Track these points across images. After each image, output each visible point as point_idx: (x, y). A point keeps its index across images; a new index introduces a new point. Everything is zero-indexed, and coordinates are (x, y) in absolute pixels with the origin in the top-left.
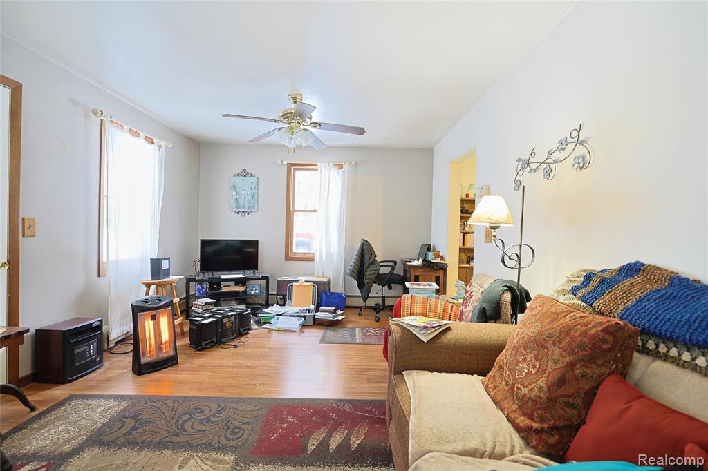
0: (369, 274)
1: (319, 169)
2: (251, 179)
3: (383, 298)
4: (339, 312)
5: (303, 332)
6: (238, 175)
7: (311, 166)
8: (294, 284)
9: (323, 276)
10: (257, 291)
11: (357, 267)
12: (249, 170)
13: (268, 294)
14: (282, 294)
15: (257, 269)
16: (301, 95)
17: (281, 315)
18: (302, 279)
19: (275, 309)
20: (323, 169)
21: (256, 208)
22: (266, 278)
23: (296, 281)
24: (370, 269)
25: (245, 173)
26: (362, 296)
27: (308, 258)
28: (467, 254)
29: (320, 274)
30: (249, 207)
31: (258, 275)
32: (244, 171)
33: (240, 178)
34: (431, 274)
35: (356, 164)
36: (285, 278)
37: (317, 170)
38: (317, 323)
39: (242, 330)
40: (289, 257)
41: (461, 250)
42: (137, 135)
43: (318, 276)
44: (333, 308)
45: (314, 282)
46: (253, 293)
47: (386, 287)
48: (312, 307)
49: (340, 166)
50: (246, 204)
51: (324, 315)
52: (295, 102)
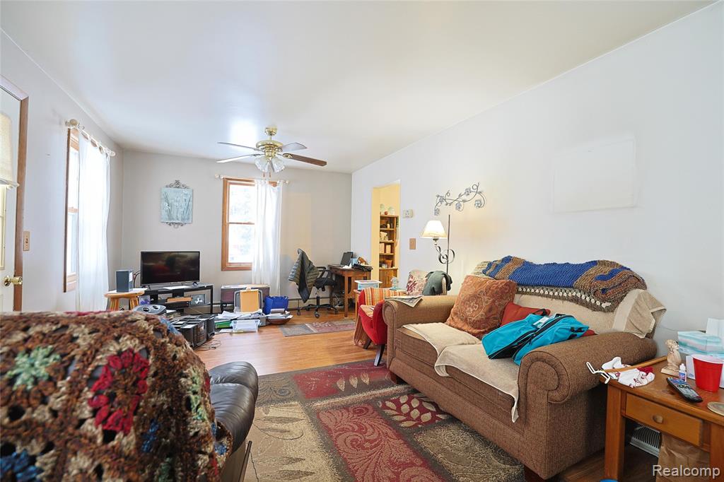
0: (310, 278)
1: (256, 185)
2: (185, 191)
3: (318, 299)
4: (287, 312)
5: (261, 331)
6: (171, 186)
7: (247, 182)
8: (241, 291)
9: (261, 284)
10: (201, 301)
11: (299, 273)
12: (182, 182)
13: (212, 304)
14: (229, 301)
15: (198, 279)
16: (276, 129)
17: (236, 319)
18: (249, 287)
19: (225, 315)
20: (260, 186)
21: (191, 219)
22: (211, 288)
23: (241, 289)
24: (311, 274)
25: (177, 184)
26: (302, 299)
27: (245, 268)
28: (387, 259)
29: (258, 282)
30: (183, 219)
31: (200, 284)
32: (177, 182)
33: (172, 189)
34: (360, 275)
35: (289, 183)
36: (228, 287)
37: (254, 185)
38: (271, 323)
39: (209, 335)
40: (225, 266)
41: (381, 256)
42: (95, 145)
43: (255, 284)
44: (283, 310)
45: (259, 289)
46: (197, 303)
47: (320, 289)
48: (261, 311)
49: (275, 184)
50: (179, 216)
51: (276, 315)
52: (271, 135)
